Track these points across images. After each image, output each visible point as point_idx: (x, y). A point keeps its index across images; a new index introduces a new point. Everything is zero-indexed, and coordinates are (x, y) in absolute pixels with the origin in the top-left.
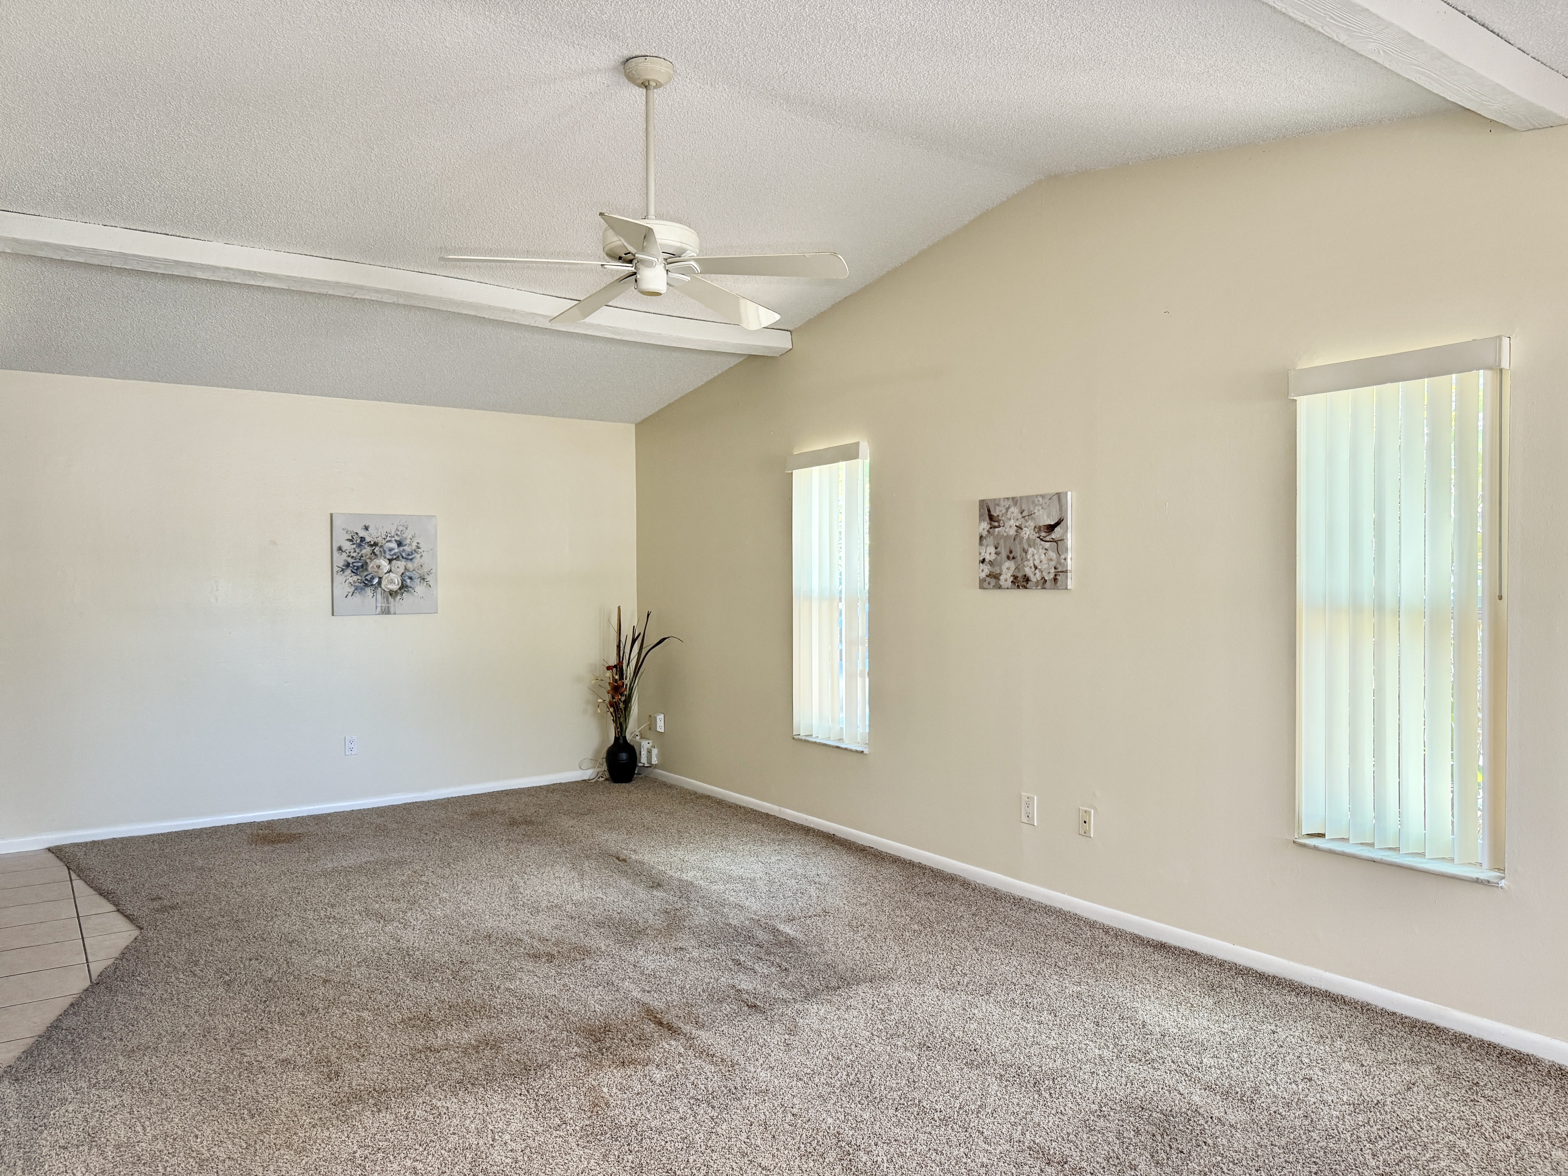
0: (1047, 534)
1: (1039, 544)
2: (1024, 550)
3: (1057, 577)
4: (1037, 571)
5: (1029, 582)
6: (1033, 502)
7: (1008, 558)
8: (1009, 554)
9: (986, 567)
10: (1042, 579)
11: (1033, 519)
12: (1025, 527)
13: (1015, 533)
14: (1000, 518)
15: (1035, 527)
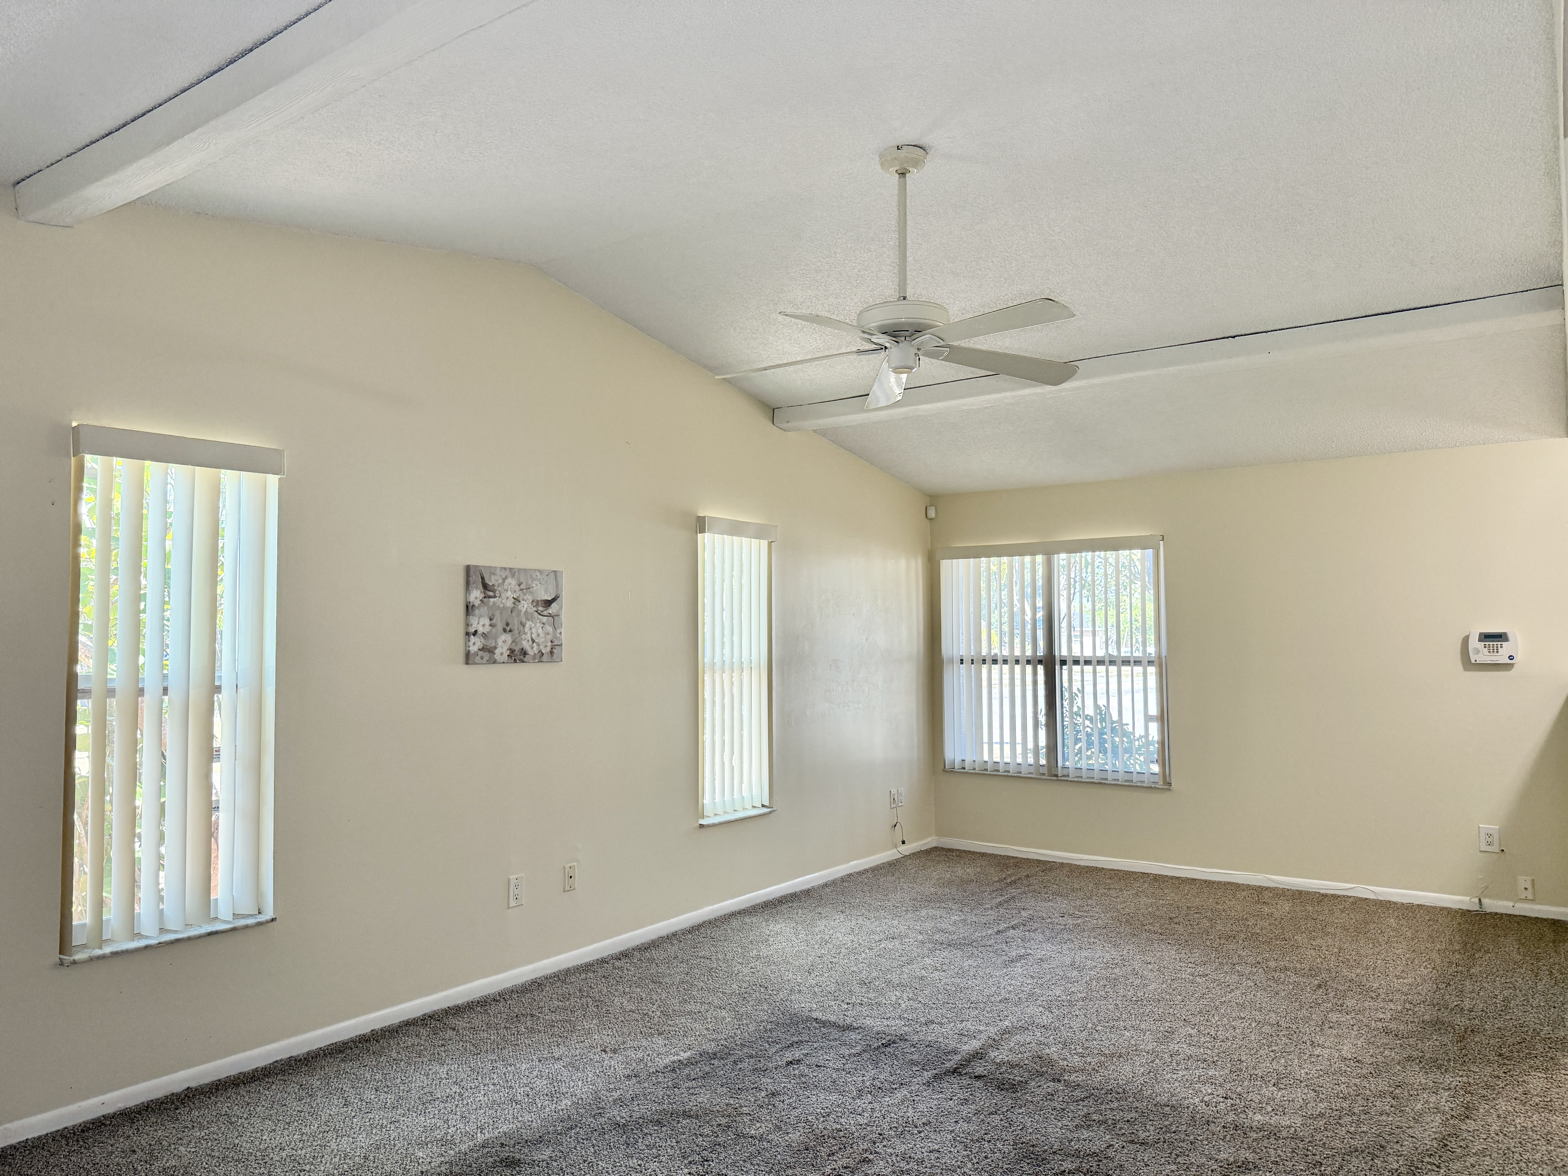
0: (545, 609)
1: (536, 618)
2: (521, 623)
3: (554, 650)
4: (534, 644)
5: (527, 656)
6: (531, 576)
7: (505, 630)
8: (505, 626)
9: (479, 640)
10: (539, 652)
11: (531, 592)
12: (523, 600)
13: (513, 605)
14: (496, 588)
15: (533, 601)
